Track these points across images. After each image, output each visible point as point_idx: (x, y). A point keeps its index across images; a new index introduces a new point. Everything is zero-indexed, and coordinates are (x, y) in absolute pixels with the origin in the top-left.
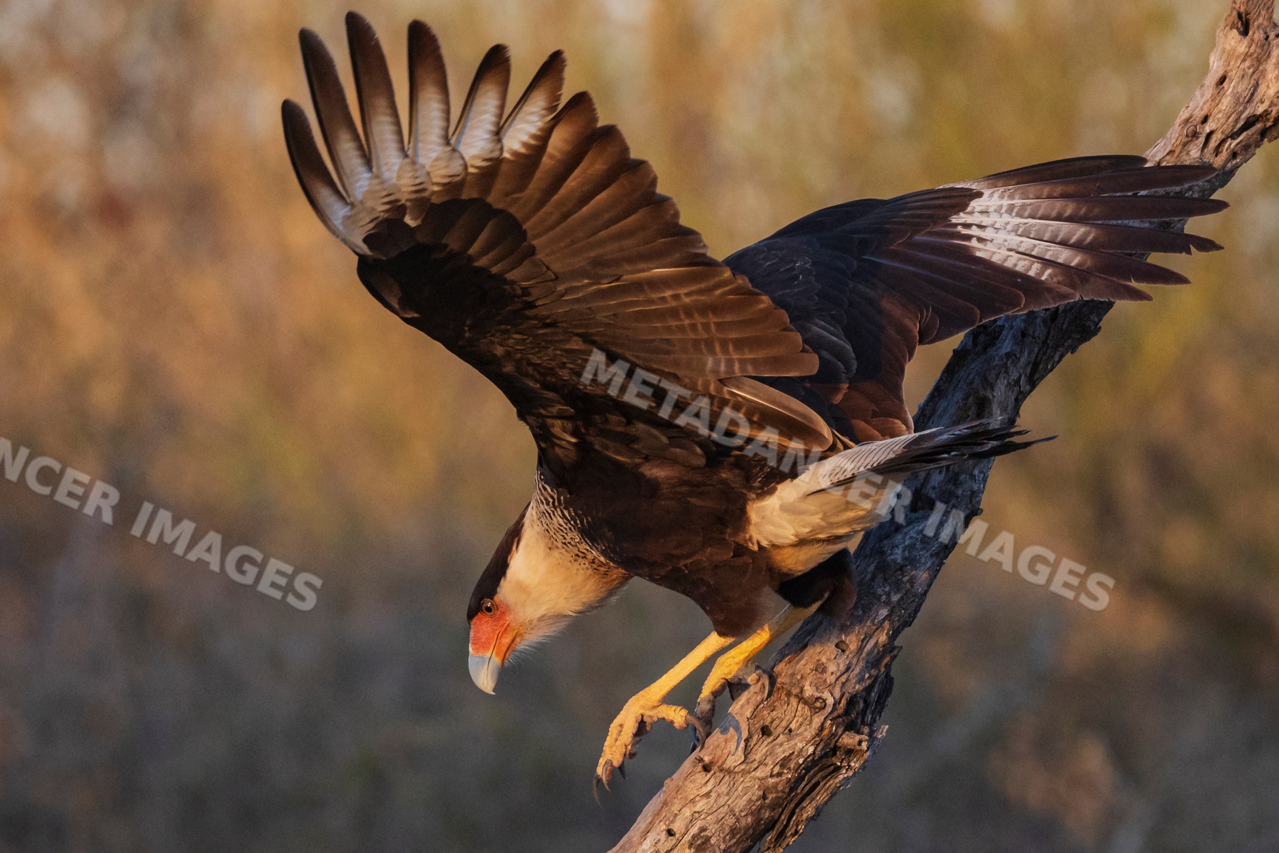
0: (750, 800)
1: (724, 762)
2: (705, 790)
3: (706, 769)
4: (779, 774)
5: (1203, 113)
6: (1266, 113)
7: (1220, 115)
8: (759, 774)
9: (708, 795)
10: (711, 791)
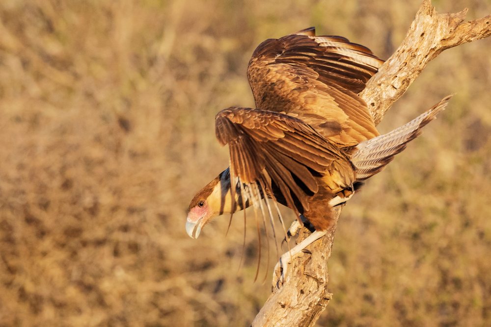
0: (299, 320)
1: (290, 304)
2: (284, 315)
3: (283, 306)
4: (308, 309)
5: (416, 48)
6: (435, 47)
7: (423, 48)
8: (302, 309)
9: (286, 317)
10: (287, 316)
